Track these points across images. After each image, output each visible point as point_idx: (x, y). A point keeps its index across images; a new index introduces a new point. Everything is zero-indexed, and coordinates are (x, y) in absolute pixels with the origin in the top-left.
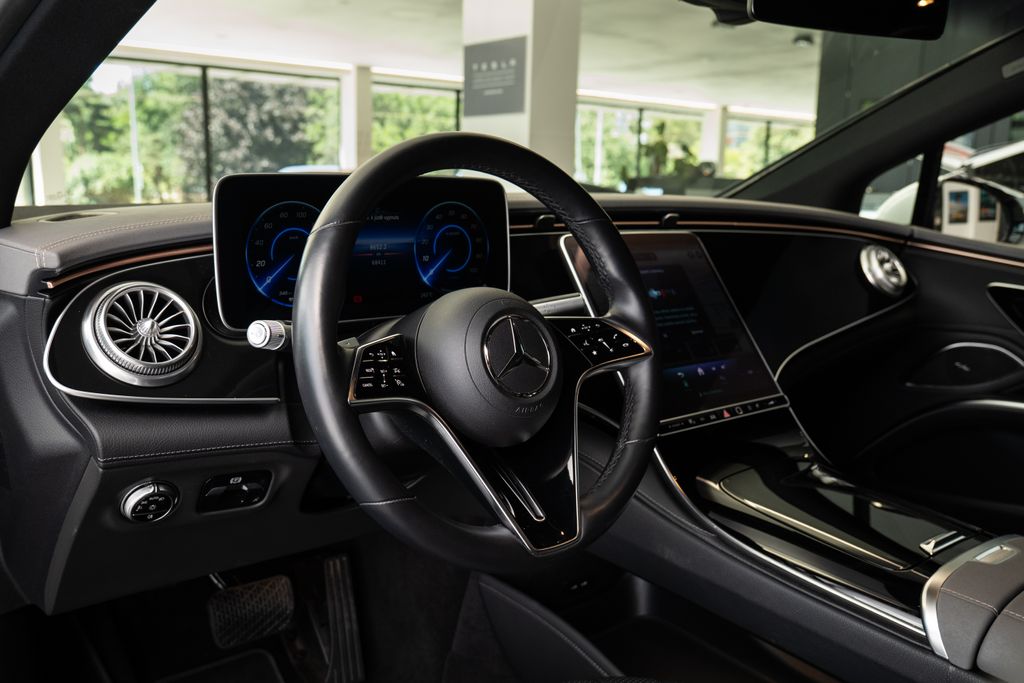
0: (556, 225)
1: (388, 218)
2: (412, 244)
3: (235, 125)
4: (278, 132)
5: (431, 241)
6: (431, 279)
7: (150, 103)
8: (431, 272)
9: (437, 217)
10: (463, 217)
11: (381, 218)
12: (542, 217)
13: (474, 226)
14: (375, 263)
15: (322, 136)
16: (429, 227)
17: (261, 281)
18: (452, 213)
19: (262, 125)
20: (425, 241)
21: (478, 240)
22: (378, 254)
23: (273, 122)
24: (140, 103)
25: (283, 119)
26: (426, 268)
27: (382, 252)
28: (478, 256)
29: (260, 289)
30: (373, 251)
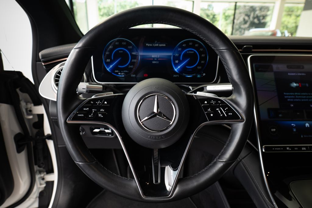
0: (253, 50)
1: (161, 45)
2: (171, 56)
3: (246, 18)
4: (259, 20)
5: (180, 55)
6: (178, 70)
7: (226, 14)
8: (179, 67)
9: (184, 45)
10: (196, 45)
11: (157, 45)
12: (245, 46)
13: (201, 50)
14: (154, 62)
15: (271, 20)
16: (179, 49)
17: (108, 67)
18: (190, 44)
19: (254, 18)
20: (177, 55)
21: (203, 55)
22: (155, 59)
23: (258, 17)
24: (224, 14)
25: (260, 16)
26: (176, 65)
27: (157, 58)
28: (202, 62)
29: (108, 69)
30: (154, 58)
